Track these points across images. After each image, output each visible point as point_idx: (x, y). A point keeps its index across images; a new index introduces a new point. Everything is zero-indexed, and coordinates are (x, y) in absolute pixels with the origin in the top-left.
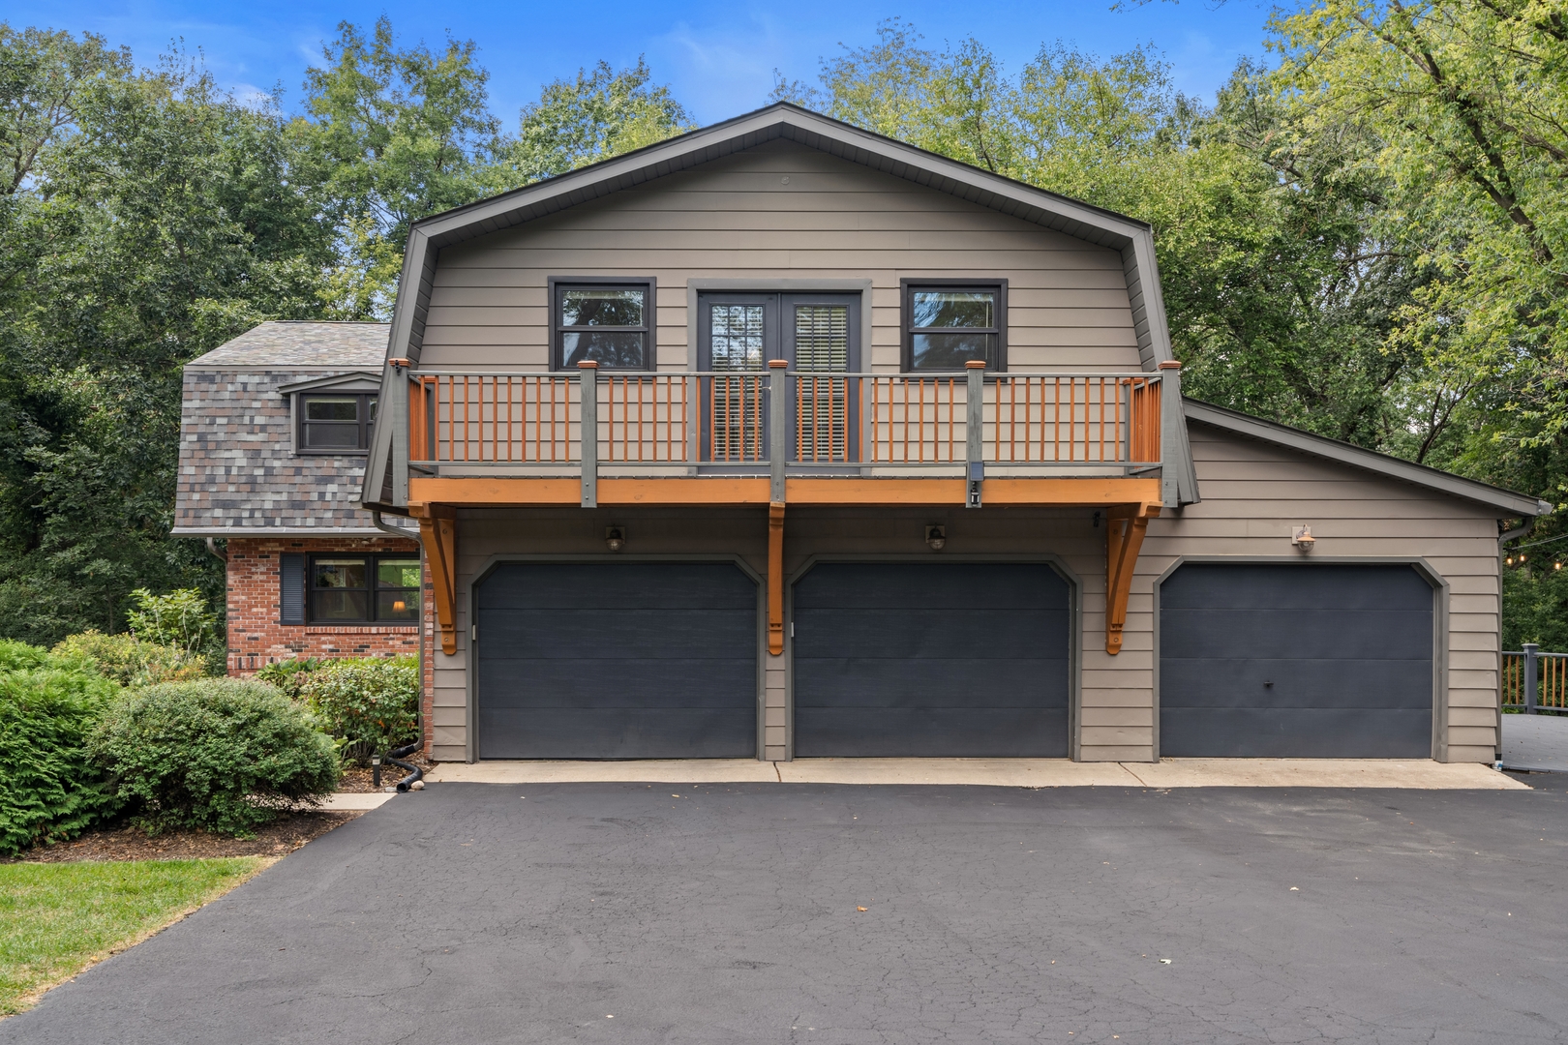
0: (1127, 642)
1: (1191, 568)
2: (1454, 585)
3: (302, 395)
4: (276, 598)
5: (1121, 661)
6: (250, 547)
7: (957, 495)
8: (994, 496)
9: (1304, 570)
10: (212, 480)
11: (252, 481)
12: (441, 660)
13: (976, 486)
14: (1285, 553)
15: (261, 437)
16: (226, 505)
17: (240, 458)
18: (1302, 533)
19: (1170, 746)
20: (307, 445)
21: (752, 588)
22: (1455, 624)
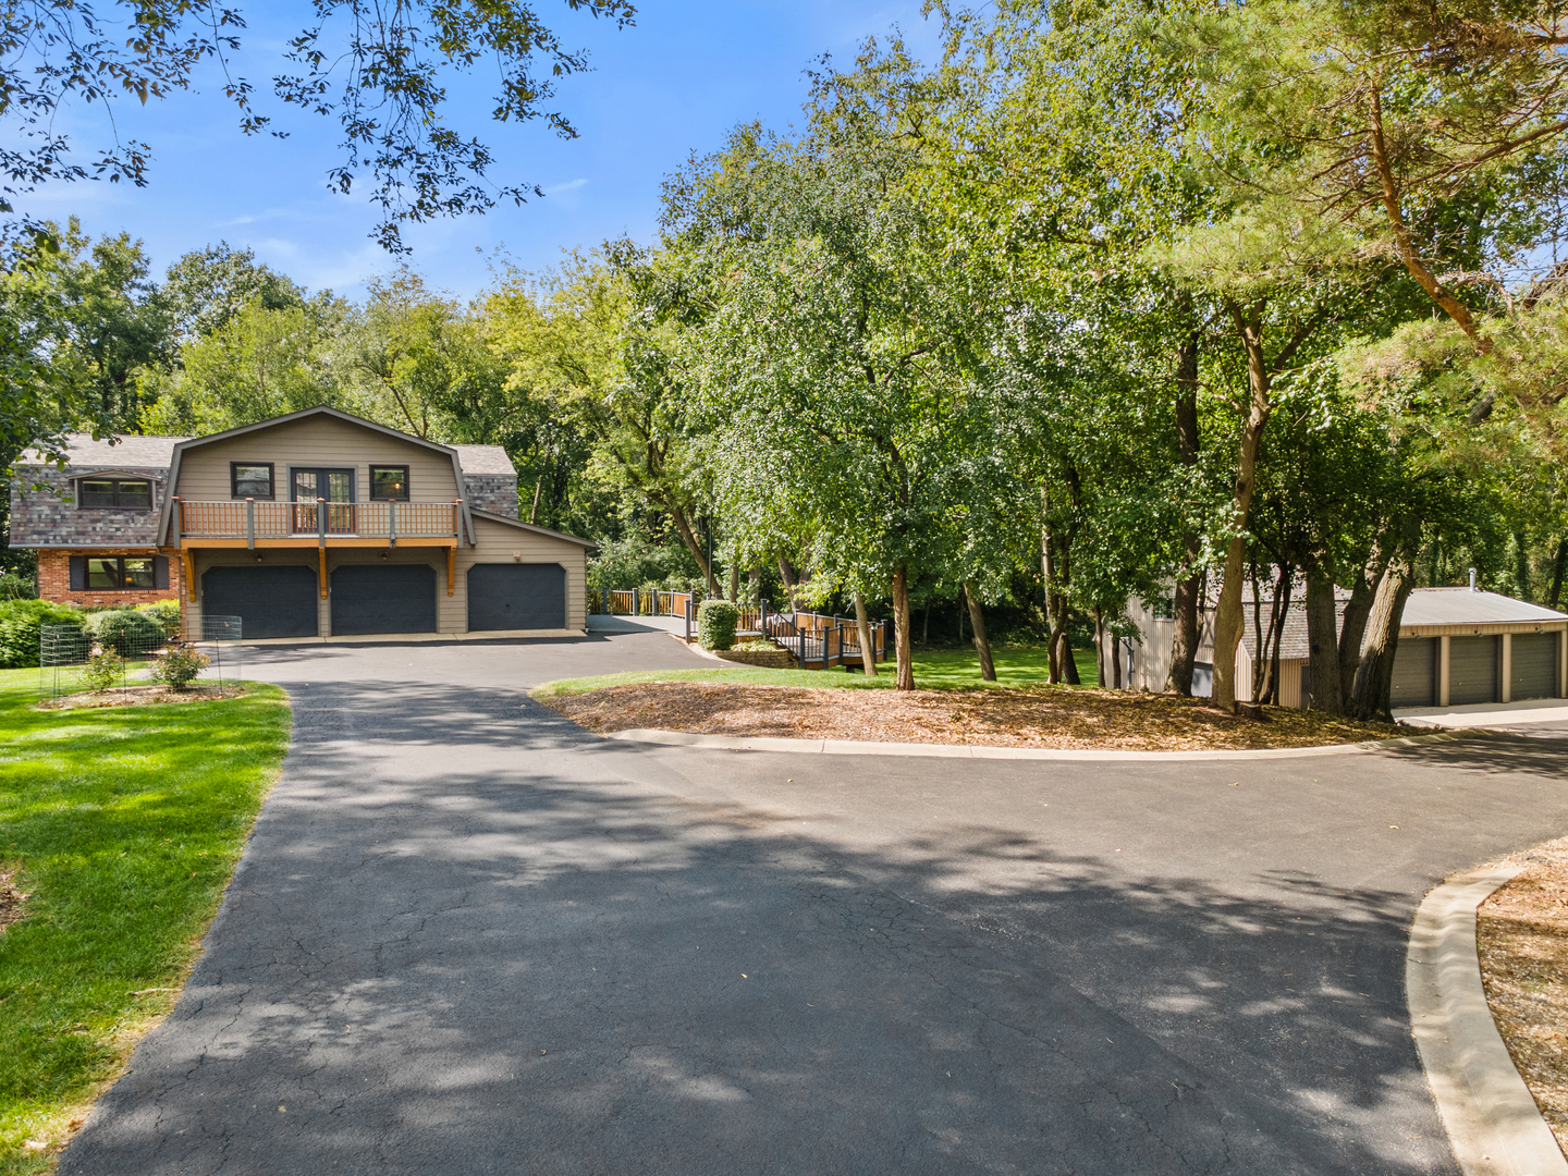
0: (457, 592)
1: (478, 566)
2: (570, 570)
3: (80, 480)
4: (68, 578)
5: (453, 598)
6: (50, 553)
7: (386, 544)
8: (401, 544)
9: (518, 566)
10: (30, 521)
11: (54, 522)
12: (189, 604)
13: (393, 541)
14: (511, 560)
15: (58, 500)
16: (39, 533)
17: (46, 510)
18: (517, 554)
19: (471, 628)
20: (83, 504)
21: (314, 575)
22: (571, 583)
